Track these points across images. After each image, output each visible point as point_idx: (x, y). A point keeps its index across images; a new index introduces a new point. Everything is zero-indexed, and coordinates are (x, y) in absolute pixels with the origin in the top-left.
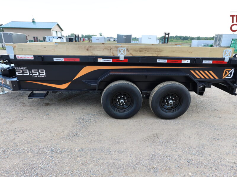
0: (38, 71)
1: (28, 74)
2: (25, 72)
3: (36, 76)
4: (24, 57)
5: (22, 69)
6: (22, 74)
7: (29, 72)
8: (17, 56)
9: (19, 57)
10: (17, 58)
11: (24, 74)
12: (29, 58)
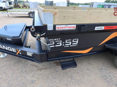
0: (72, 41)
1: (61, 45)
2: (57, 43)
3: (68, 46)
4: (65, 27)
5: (55, 41)
6: (54, 46)
7: (62, 43)
8: (57, 26)
9: (59, 28)
10: (56, 29)
11: (56, 46)
12: (70, 28)
